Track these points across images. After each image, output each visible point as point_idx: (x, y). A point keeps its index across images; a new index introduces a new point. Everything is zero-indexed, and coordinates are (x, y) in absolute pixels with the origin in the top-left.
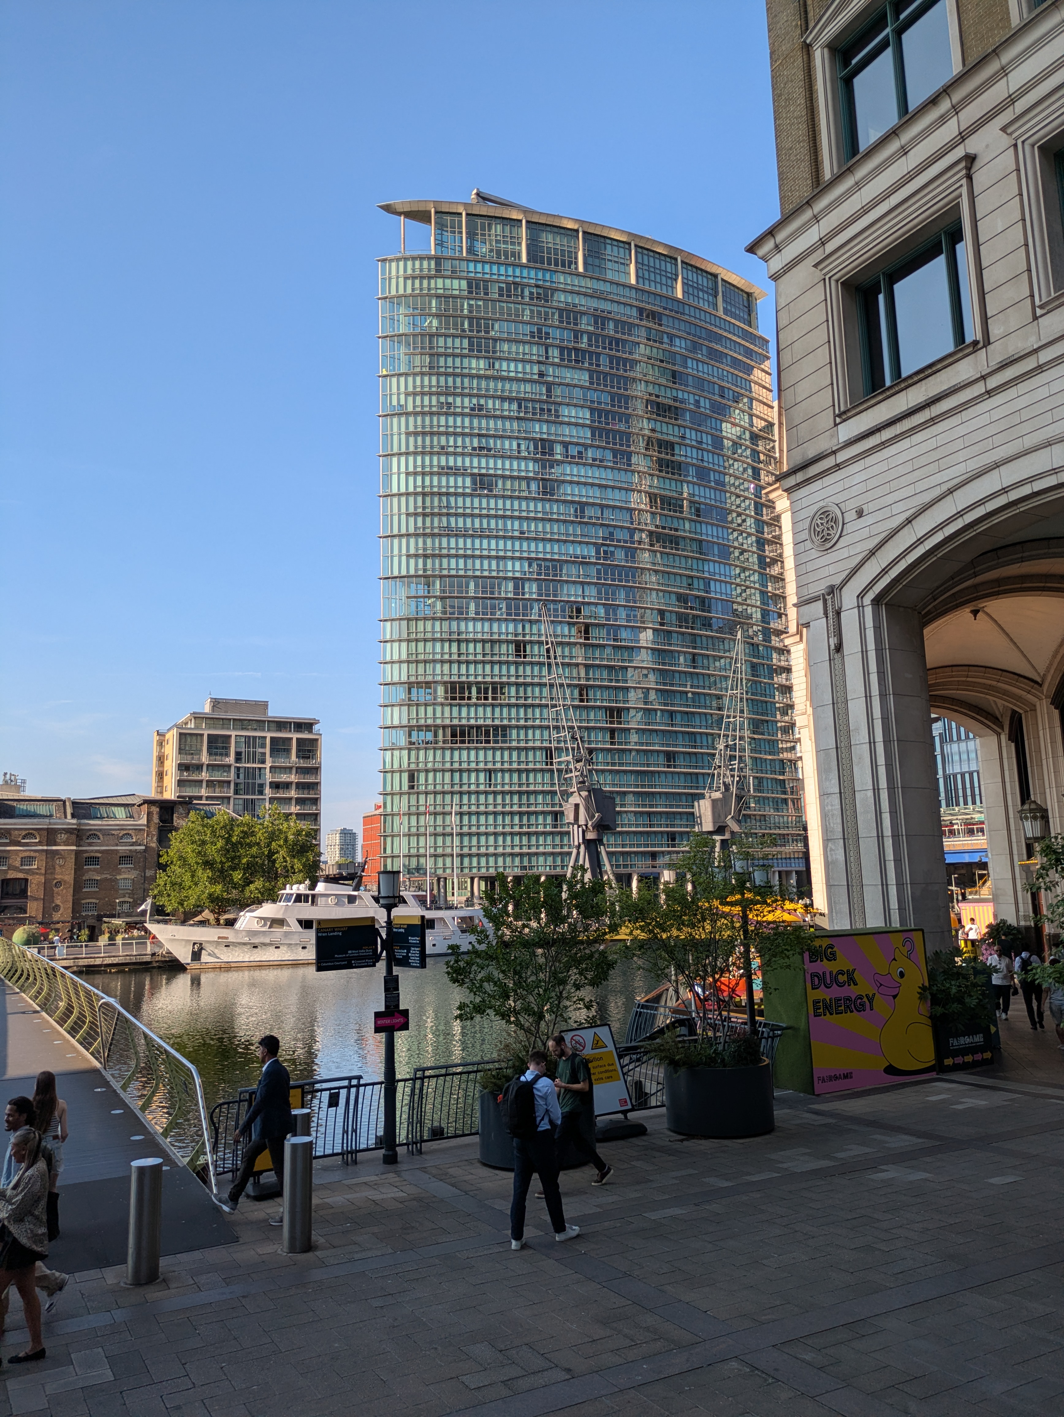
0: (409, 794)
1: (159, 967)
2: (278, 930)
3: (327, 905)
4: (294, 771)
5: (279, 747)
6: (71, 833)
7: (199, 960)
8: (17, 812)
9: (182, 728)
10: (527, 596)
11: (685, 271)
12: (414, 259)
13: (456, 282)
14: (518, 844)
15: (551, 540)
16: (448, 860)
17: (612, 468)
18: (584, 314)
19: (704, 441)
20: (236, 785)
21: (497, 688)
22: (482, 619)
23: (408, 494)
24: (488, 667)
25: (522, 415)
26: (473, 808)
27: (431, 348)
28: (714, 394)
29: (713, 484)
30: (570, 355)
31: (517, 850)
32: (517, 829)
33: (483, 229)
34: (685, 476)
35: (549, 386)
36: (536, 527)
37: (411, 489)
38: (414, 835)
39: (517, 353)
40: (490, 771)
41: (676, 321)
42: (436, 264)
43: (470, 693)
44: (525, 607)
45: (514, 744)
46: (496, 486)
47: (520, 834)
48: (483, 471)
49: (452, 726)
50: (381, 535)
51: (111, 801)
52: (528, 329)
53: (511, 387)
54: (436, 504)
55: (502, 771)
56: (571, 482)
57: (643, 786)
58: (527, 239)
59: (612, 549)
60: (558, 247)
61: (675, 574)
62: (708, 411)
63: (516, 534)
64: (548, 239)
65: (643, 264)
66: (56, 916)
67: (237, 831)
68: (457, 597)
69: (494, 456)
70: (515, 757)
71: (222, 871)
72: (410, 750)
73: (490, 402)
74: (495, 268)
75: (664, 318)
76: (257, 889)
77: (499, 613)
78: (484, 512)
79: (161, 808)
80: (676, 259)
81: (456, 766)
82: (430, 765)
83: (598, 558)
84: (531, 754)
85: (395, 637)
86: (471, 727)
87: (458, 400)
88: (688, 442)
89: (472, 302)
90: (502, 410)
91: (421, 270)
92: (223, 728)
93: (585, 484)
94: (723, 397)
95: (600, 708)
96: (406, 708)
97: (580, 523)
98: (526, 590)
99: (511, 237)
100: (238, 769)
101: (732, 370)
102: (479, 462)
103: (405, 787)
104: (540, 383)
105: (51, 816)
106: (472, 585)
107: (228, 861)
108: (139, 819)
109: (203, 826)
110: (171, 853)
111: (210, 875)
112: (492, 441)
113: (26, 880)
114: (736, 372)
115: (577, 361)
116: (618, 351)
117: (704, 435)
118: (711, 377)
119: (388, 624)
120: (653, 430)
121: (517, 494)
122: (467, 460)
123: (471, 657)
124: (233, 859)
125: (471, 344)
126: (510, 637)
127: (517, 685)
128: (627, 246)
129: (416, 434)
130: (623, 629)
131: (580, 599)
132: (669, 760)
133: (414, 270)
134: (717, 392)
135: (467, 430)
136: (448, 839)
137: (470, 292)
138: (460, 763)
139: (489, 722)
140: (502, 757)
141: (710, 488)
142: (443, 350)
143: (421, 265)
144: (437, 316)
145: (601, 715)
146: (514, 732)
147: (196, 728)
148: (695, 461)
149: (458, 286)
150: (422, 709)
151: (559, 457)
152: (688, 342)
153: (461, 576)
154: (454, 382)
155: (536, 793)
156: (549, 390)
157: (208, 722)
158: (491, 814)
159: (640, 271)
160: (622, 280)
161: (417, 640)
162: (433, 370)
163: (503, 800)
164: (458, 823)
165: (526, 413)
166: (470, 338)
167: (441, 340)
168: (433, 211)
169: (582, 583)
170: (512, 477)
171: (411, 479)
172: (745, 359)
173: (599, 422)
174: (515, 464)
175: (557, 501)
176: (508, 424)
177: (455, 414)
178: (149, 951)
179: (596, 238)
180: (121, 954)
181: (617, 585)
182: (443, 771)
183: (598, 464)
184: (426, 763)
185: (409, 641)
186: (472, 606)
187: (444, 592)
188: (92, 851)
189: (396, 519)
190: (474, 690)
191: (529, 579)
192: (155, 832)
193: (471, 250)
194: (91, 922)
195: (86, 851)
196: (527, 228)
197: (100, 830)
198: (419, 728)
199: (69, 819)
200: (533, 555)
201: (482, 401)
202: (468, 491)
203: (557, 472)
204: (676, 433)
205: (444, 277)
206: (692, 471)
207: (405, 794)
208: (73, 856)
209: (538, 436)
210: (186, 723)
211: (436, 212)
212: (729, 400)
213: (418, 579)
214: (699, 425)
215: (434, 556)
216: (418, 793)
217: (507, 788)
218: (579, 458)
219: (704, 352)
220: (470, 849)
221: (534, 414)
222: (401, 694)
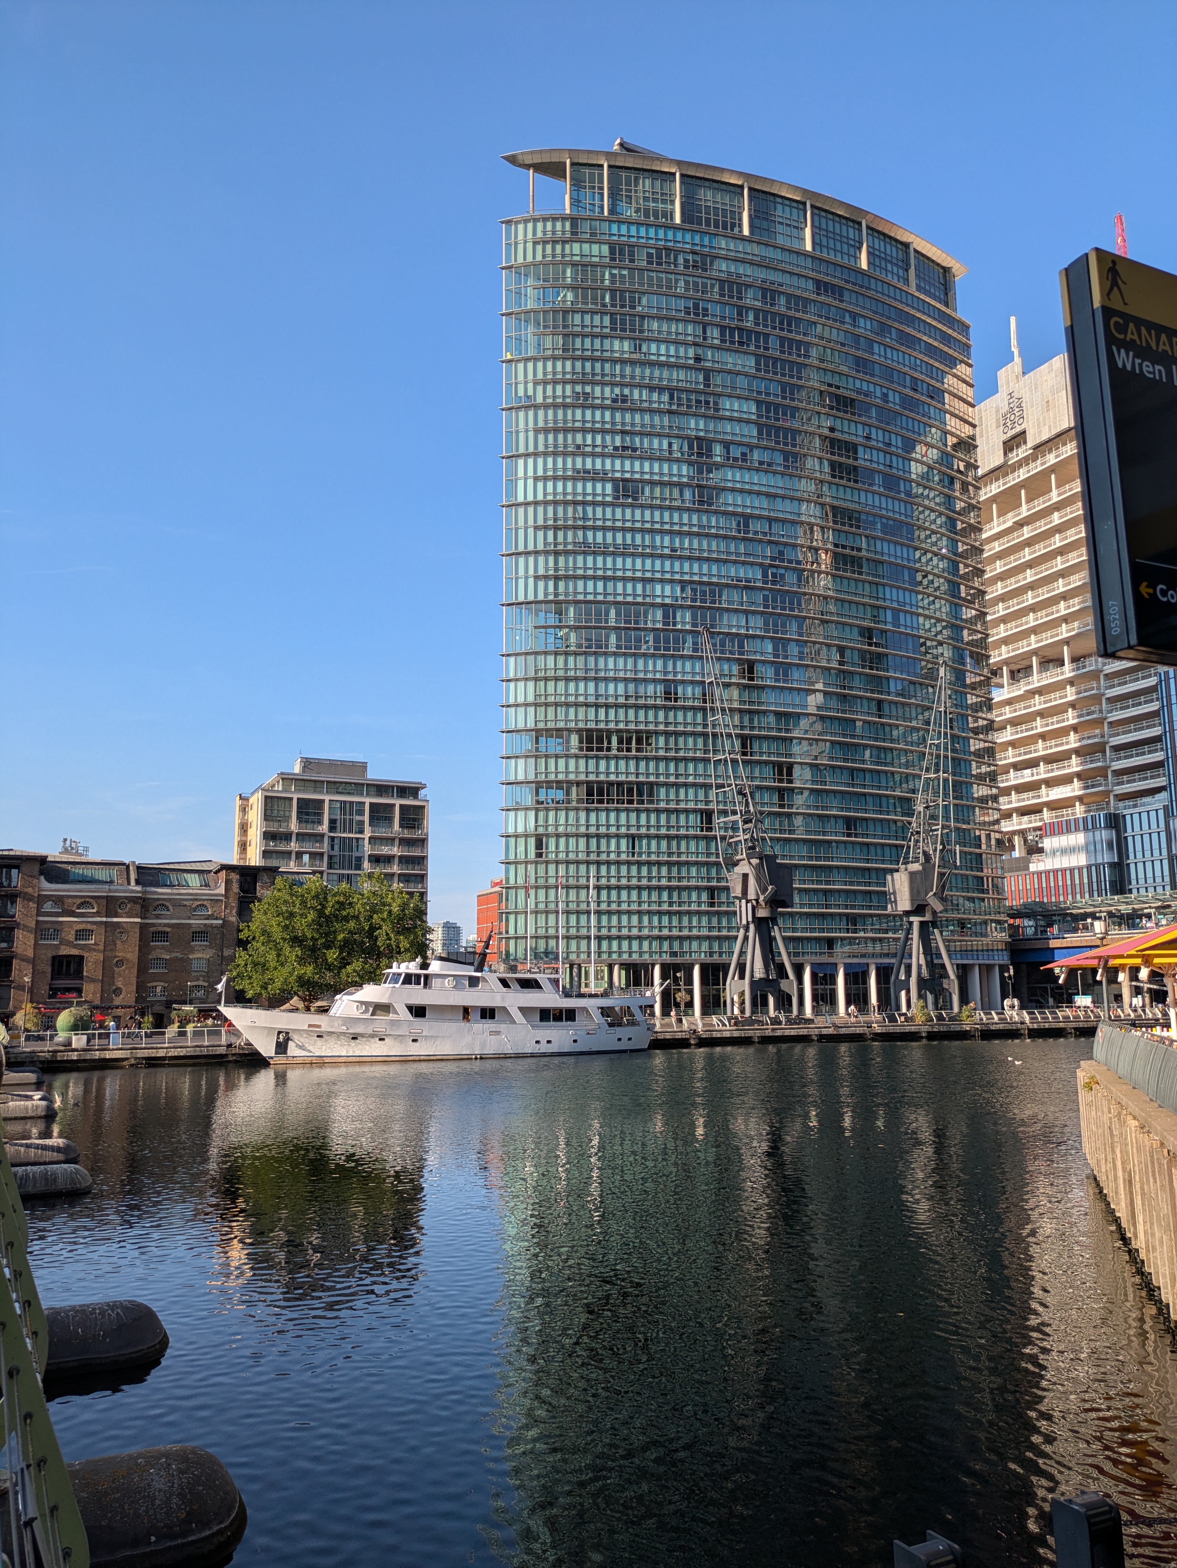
0: (536, 863)
1: (236, 1062)
2: (380, 1017)
3: (443, 989)
4: (397, 842)
5: (380, 814)
6: (135, 903)
7: (285, 1053)
8: (72, 877)
9: (268, 790)
10: (679, 627)
11: (870, 238)
12: (545, 220)
13: (595, 248)
14: (666, 926)
15: (708, 559)
16: (584, 943)
17: (783, 474)
18: (750, 286)
19: (894, 443)
20: (330, 857)
21: (642, 738)
22: (625, 654)
23: (536, 503)
24: (631, 712)
25: (674, 407)
26: (613, 881)
27: (564, 327)
28: (905, 387)
29: (903, 495)
30: (732, 336)
31: (665, 932)
32: (665, 907)
33: (628, 184)
34: (871, 485)
35: (707, 373)
36: (690, 543)
37: (540, 497)
38: (542, 912)
39: (669, 333)
40: (633, 837)
41: (860, 298)
42: (572, 226)
43: (609, 742)
44: (676, 641)
45: (663, 805)
46: (643, 493)
47: (670, 913)
48: (627, 476)
49: (588, 782)
50: (504, 552)
51: (183, 867)
52: (682, 304)
53: (661, 374)
54: (570, 514)
55: (649, 837)
56: (733, 490)
57: (818, 858)
58: (681, 197)
59: (782, 571)
60: (719, 206)
61: (857, 603)
62: (898, 407)
63: (667, 551)
64: (706, 196)
65: (820, 229)
66: (117, 1001)
67: (331, 901)
68: (595, 628)
69: (641, 458)
70: (663, 821)
71: (313, 950)
72: (537, 810)
73: (636, 392)
74: (643, 230)
75: (846, 293)
76: (355, 971)
77: (644, 647)
78: (628, 524)
79: (242, 875)
80: (860, 224)
81: (592, 830)
82: (561, 829)
83: (766, 582)
84: (682, 817)
85: (519, 676)
86: (611, 784)
87: (598, 389)
88: (874, 443)
89: (615, 271)
90: (651, 402)
91: (554, 232)
92: (315, 792)
93: (750, 492)
94: (915, 390)
95: (766, 763)
96: (533, 760)
97: (744, 539)
98: (678, 619)
99: (662, 194)
100: (332, 839)
101: (926, 359)
102: (622, 465)
103: (532, 855)
104: (696, 369)
105: (111, 882)
106: (613, 613)
107: (321, 937)
108: (216, 887)
109: (292, 895)
110: (253, 927)
111: (299, 953)
112: (637, 440)
113: (81, 958)
114: (931, 362)
115: (741, 343)
116: (790, 331)
117: (893, 436)
118: (901, 366)
119: (512, 660)
120: (832, 430)
121: (667, 503)
122: (608, 462)
123: (611, 700)
124: (327, 935)
125: (613, 321)
126: (658, 676)
127: (667, 734)
128: (801, 206)
129: (546, 431)
130: (794, 669)
131: (743, 631)
132: (849, 828)
133: (544, 233)
134: (908, 384)
135: (608, 426)
136: (583, 918)
137: (613, 259)
138: (598, 826)
139: (632, 778)
140: (648, 820)
141: (900, 500)
142: (579, 329)
143: (554, 226)
144: (573, 288)
145: (768, 771)
146: (663, 791)
147: (283, 791)
148: (881, 467)
149: (598, 251)
150: (552, 762)
151: (718, 459)
152: (875, 323)
153: (600, 602)
154: (593, 368)
155: (688, 864)
156: (707, 378)
157: (299, 783)
158: (634, 888)
159: (817, 237)
160: (796, 245)
161: (546, 679)
162: (568, 353)
163: (649, 872)
164: (595, 898)
165: (679, 405)
166: (611, 314)
167: (577, 318)
168: (568, 162)
169: (746, 612)
170: (662, 484)
171: (540, 485)
172: (941, 346)
173: (768, 418)
174: (666, 467)
175: (716, 512)
176: (657, 419)
177: (594, 407)
178: (224, 1040)
179: (764, 196)
180: (189, 1044)
181: (788, 616)
182: (577, 836)
183: (765, 468)
184: (557, 826)
185: (536, 679)
186: (613, 639)
187: (580, 621)
188: (160, 924)
189: (521, 533)
190: (614, 739)
191: (681, 607)
192: (234, 904)
193: (612, 211)
194: (158, 1009)
195: (153, 925)
196: (681, 182)
197: (170, 899)
198: (549, 784)
199: (133, 886)
200: (687, 577)
201: (626, 391)
202: (608, 499)
203: (715, 477)
204: (860, 432)
205: (581, 242)
206: (878, 479)
207: (531, 862)
208: (137, 931)
209: (694, 433)
210: (273, 786)
211: (572, 164)
212: (922, 394)
213: (548, 605)
214: (888, 424)
215: (567, 577)
216: (547, 863)
217: (653, 857)
218: (743, 460)
219: (894, 337)
220: (609, 931)
221: (689, 407)
222: (526, 743)
